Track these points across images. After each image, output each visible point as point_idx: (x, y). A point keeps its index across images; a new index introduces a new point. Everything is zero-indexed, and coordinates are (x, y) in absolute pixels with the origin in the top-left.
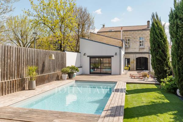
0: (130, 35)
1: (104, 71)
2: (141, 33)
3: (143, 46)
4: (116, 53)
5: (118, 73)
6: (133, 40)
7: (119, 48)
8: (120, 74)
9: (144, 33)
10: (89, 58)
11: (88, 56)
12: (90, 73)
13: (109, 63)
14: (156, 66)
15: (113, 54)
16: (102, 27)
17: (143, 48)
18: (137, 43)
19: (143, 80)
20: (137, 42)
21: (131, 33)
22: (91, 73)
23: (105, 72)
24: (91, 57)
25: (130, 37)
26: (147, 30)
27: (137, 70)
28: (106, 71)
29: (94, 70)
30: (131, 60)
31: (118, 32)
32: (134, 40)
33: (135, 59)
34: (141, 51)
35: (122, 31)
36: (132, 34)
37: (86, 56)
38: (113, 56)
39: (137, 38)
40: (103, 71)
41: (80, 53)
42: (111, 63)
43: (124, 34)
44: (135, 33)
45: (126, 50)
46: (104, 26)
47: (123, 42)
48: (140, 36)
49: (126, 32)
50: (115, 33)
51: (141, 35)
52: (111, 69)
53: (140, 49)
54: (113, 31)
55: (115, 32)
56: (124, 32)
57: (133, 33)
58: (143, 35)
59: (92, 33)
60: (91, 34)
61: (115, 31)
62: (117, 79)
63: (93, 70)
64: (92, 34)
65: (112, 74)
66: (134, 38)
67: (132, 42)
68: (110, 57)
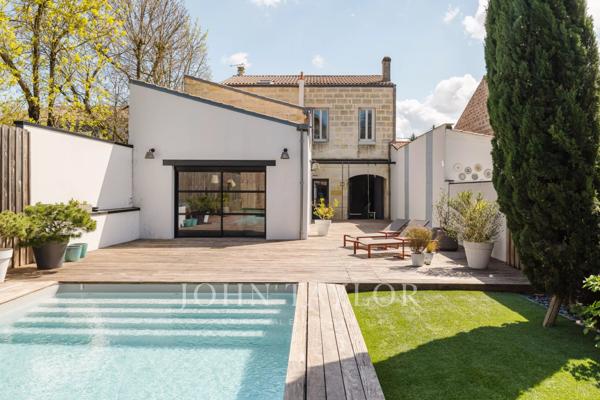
0: (329, 102)
1: (239, 222)
2: (363, 96)
3: (370, 137)
4: (286, 150)
5: (294, 230)
6: (338, 118)
7: (298, 129)
8: (300, 237)
9: (373, 96)
10: (170, 169)
11: (166, 162)
12: (178, 234)
13: (258, 192)
14: (532, 195)
15: (275, 155)
16: (236, 73)
17: (372, 147)
18: (351, 129)
19: (409, 262)
20: (351, 124)
21: (333, 93)
22: (181, 235)
23: (241, 229)
24: (181, 167)
25: (330, 105)
26: (382, 86)
27: (351, 218)
28: (246, 225)
29: (201, 222)
30: (333, 187)
31: (290, 89)
32: (341, 118)
33: (346, 182)
34: (364, 155)
35: (302, 83)
36: (336, 96)
37: (157, 162)
38: (273, 163)
39: (351, 112)
40: (235, 224)
41: (132, 146)
42: (265, 192)
43: (310, 96)
44: (344, 93)
45: (316, 151)
46: (241, 69)
47: (307, 115)
48: (362, 105)
49: (316, 88)
50: (278, 93)
51: (365, 101)
52: (264, 215)
53: (361, 147)
54: (272, 83)
55: (278, 88)
56: (308, 89)
57: (338, 93)
58: (369, 101)
59: (193, 78)
60: (188, 81)
61: (278, 86)
62: (292, 261)
63: (195, 221)
64: (195, 82)
65: (268, 238)
66: (343, 112)
67: (336, 125)
68: (259, 167)
